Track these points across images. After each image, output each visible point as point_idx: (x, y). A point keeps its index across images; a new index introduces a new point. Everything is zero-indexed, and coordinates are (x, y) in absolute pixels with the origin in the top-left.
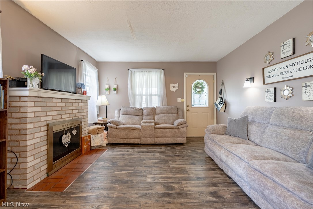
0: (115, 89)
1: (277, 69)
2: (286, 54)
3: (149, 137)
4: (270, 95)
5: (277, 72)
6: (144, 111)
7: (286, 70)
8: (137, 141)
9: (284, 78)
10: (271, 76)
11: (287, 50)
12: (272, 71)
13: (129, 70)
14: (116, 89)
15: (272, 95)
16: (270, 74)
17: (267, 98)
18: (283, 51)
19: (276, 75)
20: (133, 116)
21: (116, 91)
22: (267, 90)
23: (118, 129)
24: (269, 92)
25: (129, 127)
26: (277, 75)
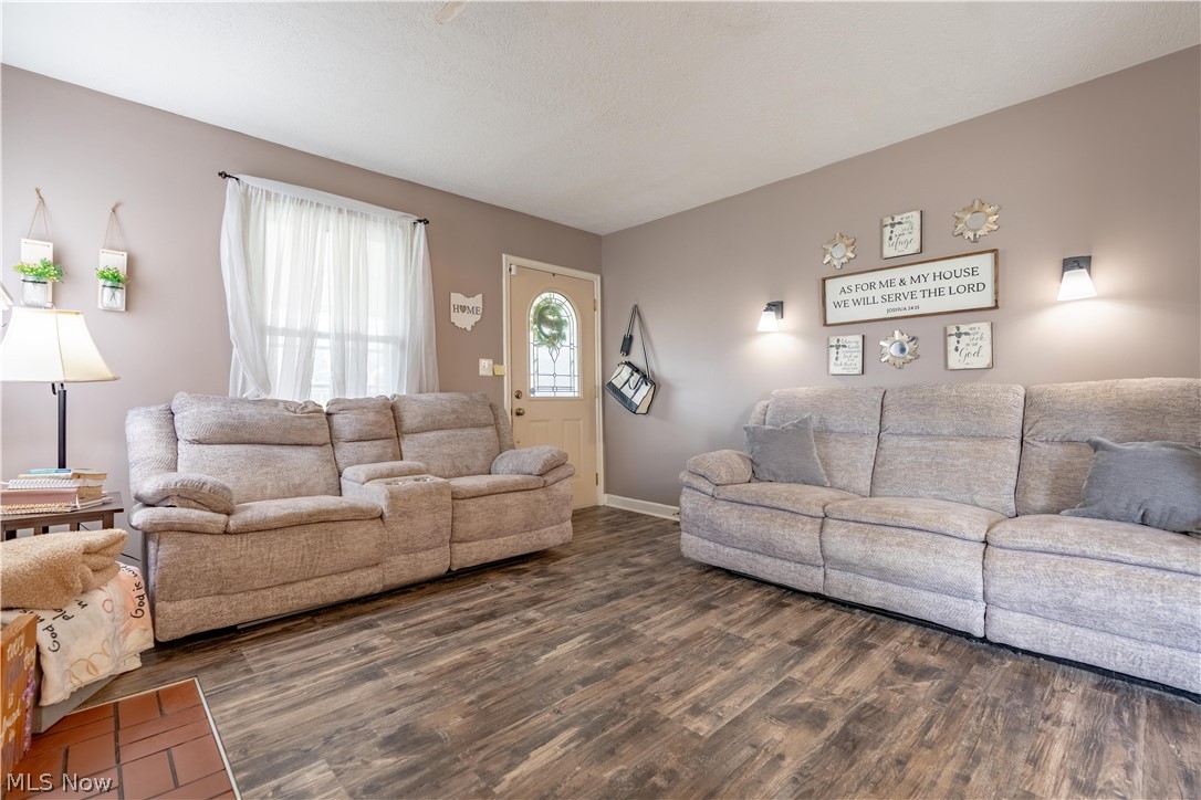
0: (115, 281)
1: (871, 286)
2: (900, 247)
3: (427, 549)
4: (848, 354)
5: (869, 294)
6: (338, 420)
7: (899, 289)
8: (369, 581)
9: (894, 310)
10: (850, 303)
11: (902, 239)
12: (854, 289)
13: (224, 175)
14: (126, 282)
15: (854, 354)
16: (844, 297)
17: (838, 362)
18: (891, 238)
19: (866, 301)
20: (276, 450)
21: (120, 295)
22: (838, 341)
23: (244, 531)
24: (844, 346)
25: (320, 512)
26: (871, 301)
